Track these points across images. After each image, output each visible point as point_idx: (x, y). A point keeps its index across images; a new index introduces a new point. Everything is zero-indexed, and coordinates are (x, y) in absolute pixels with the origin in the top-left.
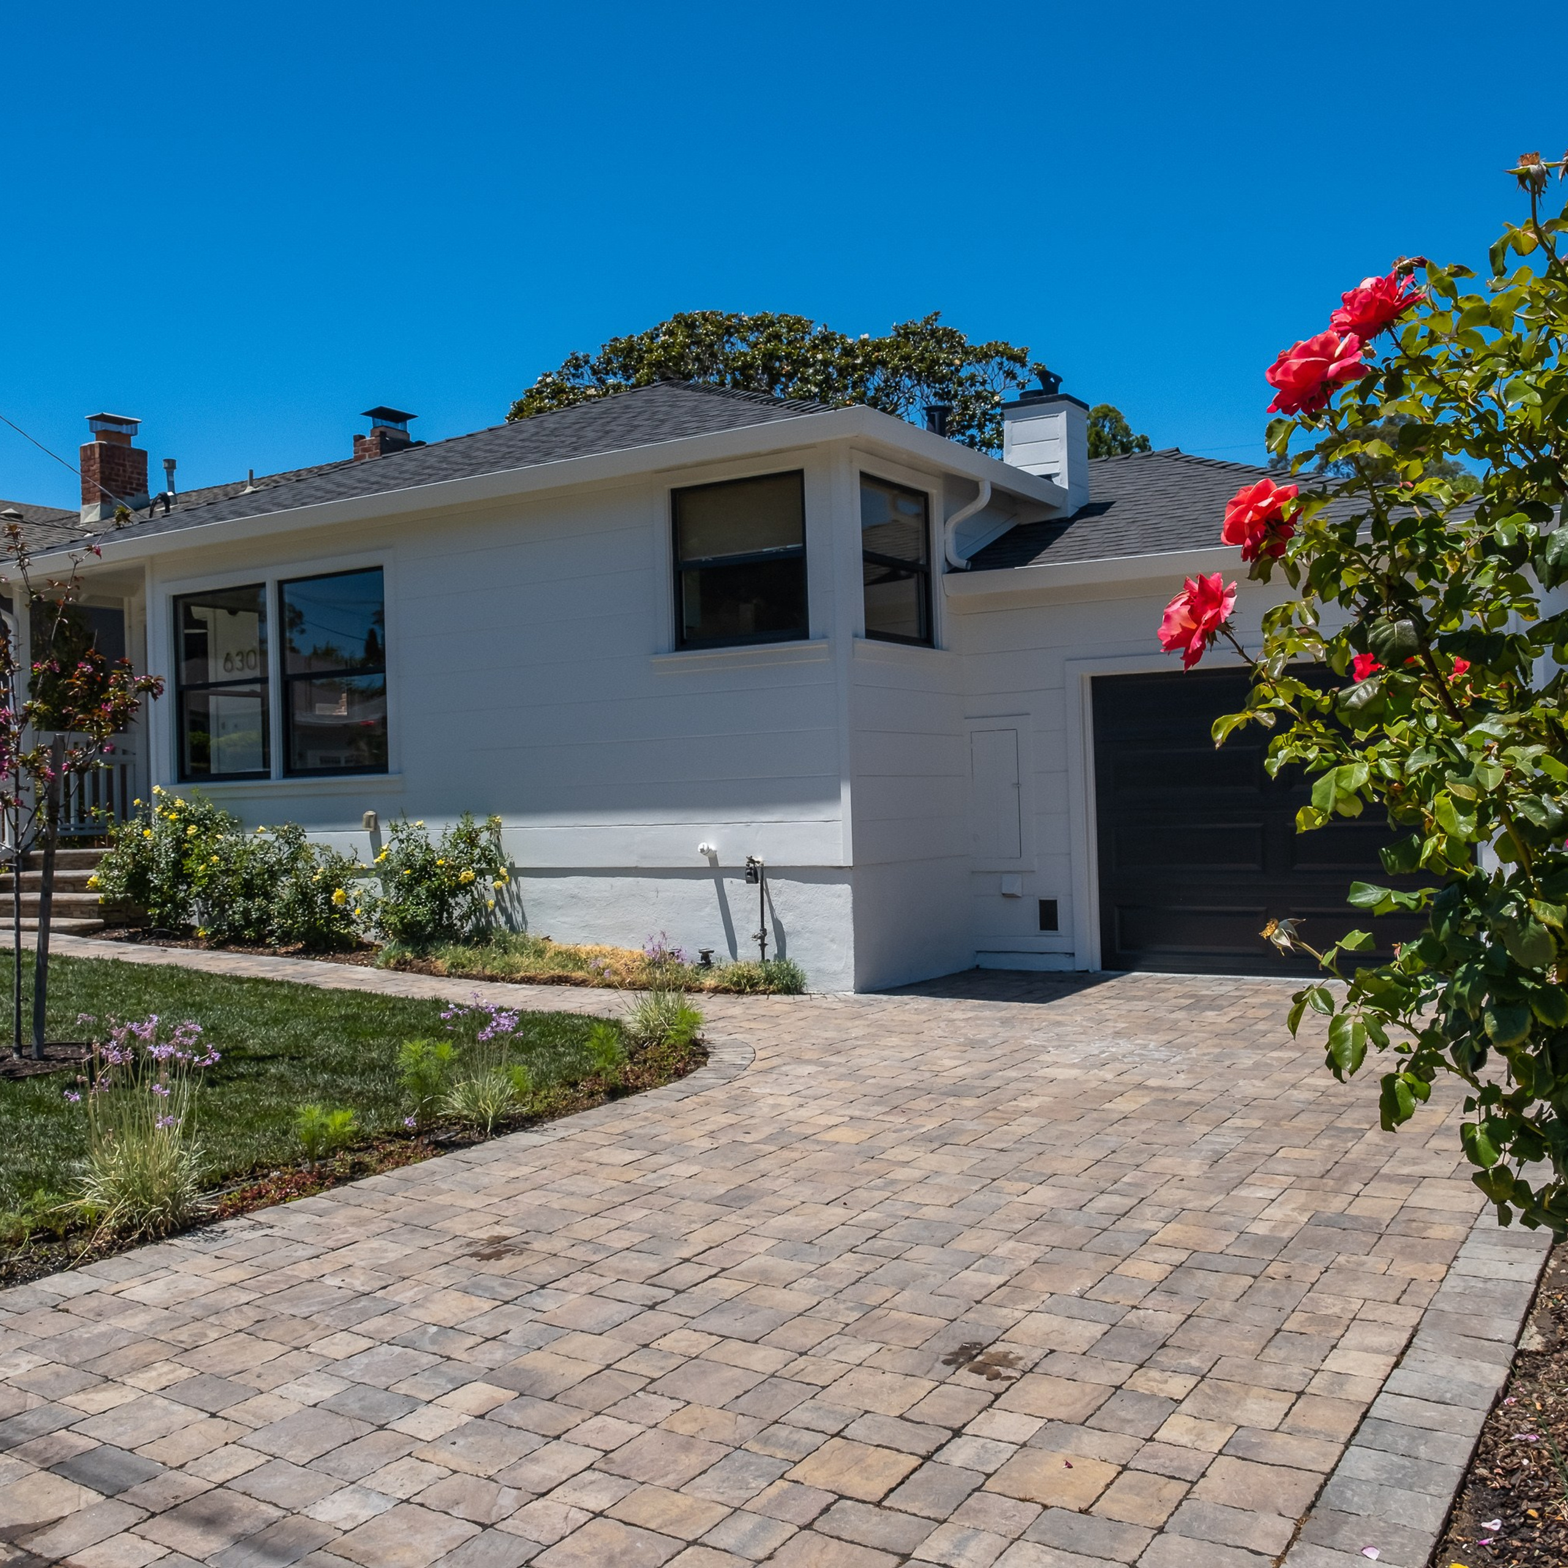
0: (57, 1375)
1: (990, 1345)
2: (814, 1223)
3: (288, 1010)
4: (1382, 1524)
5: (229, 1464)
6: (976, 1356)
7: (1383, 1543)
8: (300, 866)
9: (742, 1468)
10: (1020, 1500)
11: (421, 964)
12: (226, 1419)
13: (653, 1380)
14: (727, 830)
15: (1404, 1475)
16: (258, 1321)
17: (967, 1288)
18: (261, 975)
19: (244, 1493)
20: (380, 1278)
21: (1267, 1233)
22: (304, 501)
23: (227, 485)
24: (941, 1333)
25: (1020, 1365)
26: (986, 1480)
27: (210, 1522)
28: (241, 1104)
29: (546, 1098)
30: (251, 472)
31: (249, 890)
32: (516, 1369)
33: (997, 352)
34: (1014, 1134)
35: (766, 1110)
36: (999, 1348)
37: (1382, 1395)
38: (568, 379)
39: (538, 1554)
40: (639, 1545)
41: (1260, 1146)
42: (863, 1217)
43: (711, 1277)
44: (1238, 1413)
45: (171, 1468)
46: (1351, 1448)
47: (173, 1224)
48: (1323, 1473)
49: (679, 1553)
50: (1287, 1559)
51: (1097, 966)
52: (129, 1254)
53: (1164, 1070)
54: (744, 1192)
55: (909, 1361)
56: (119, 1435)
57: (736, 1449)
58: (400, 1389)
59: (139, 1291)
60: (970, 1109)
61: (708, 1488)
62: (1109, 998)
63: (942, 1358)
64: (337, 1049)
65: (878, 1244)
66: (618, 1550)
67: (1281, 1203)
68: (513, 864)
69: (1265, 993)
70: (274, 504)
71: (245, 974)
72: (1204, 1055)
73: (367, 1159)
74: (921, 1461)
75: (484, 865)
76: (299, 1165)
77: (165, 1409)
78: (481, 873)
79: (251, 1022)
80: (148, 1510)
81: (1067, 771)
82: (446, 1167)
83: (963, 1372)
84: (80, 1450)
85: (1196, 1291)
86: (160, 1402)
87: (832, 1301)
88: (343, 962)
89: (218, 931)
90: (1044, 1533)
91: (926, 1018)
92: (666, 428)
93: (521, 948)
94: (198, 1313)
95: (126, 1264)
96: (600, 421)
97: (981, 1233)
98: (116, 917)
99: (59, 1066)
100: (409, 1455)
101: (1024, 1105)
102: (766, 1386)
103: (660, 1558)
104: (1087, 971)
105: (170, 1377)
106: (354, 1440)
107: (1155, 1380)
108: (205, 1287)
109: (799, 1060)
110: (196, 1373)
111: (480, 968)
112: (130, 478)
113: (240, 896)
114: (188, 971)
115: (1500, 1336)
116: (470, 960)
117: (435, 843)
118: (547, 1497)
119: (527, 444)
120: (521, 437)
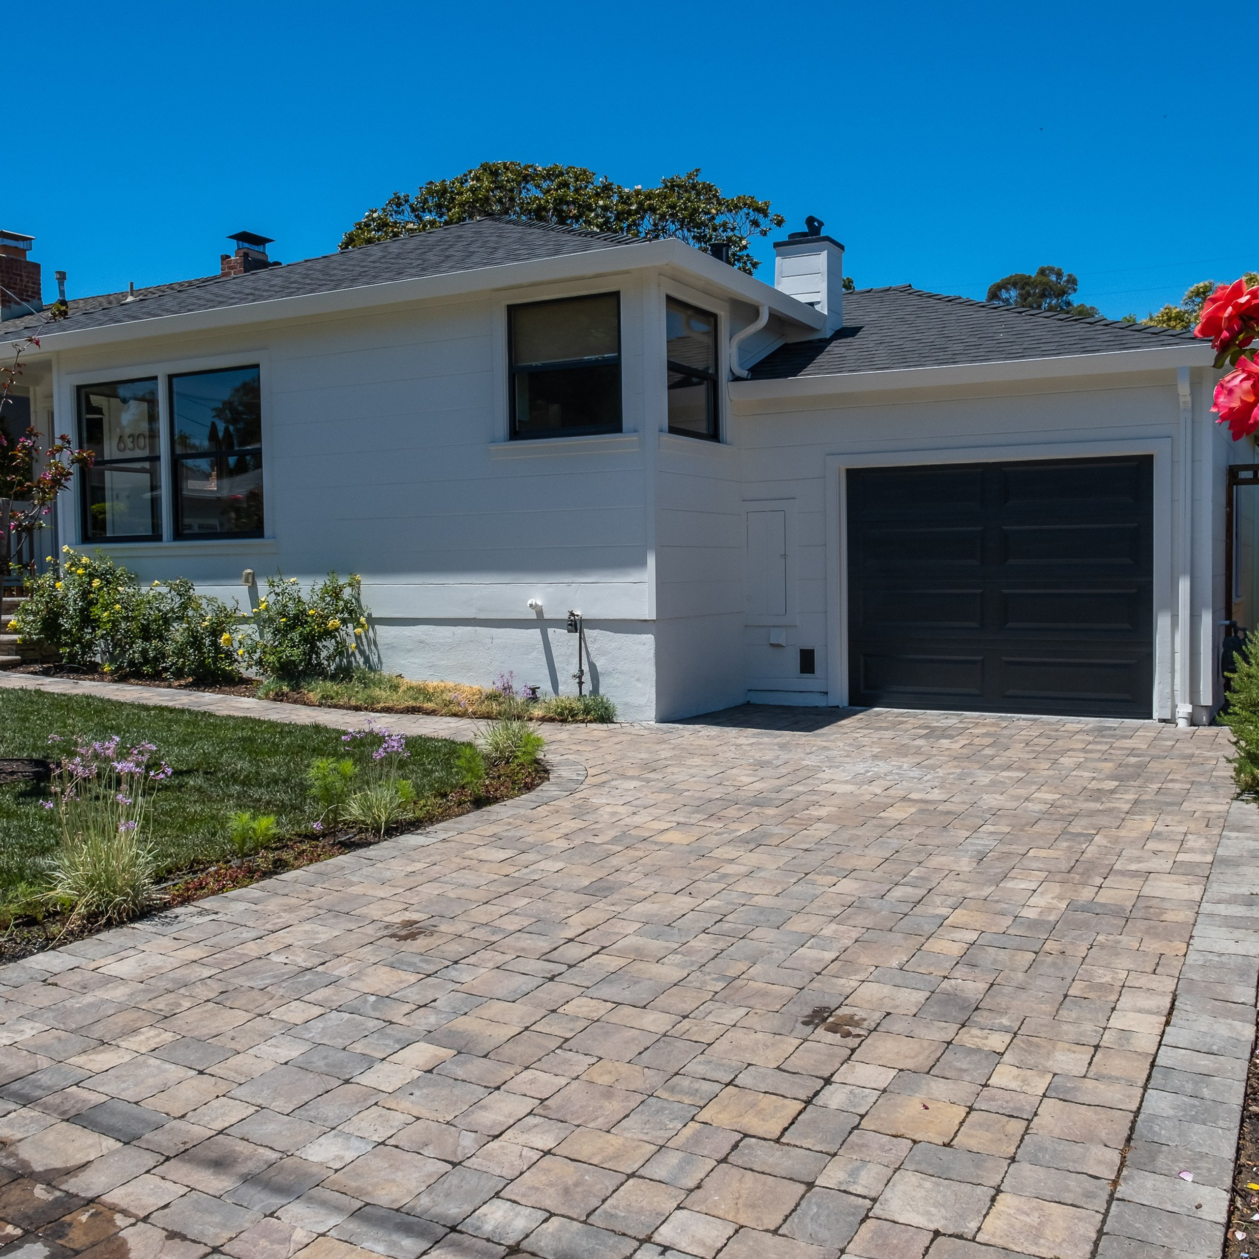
0: (59, 1039)
1: (837, 1009)
2: (669, 909)
3: (193, 733)
4: (1189, 1153)
5: (224, 1114)
6: (827, 1018)
7: (1194, 1168)
8: (190, 613)
9: (658, 1112)
10: (893, 1136)
11: (296, 696)
12: (213, 1076)
13: (567, 1040)
14: (551, 589)
15: (1197, 1112)
16: (222, 993)
17: (807, 962)
18: (164, 704)
19: (242, 1139)
20: (318, 956)
21: (1036, 917)
22: (189, 307)
23: (110, 295)
24: (795, 999)
25: (865, 1024)
26: (861, 1120)
27: (219, 1164)
28: (171, 810)
29: (424, 806)
30: (132, 284)
31: (146, 633)
32: (450, 1031)
33: (745, 204)
34: (813, 837)
35: (606, 816)
36: (844, 1011)
37: (1162, 1048)
38: (391, 215)
39: (505, 1187)
40: (587, 1177)
41: (1013, 847)
42: (708, 904)
43: (594, 954)
44: (1051, 1062)
45: (175, 1118)
46: (1149, 1091)
47: (133, 911)
48: (1131, 1112)
49: (622, 1184)
50: (1121, 1181)
51: (845, 702)
52: (98, 936)
53: (920, 786)
54: (605, 884)
55: (775, 1022)
56: (124, 1090)
57: (649, 1096)
58: (355, 1049)
59: (115, 968)
60: (774, 816)
61: (633, 1128)
62: (860, 728)
63: (801, 1019)
64: (243, 765)
65: (725, 926)
66: (570, 1182)
67: (1042, 893)
68: (370, 615)
69: (984, 725)
70: (163, 310)
71: (151, 703)
72: (949, 774)
73: (284, 856)
74: (804, 1105)
75: (346, 615)
76: (230, 861)
77: (158, 1067)
78: (344, 621)
79: (165, 743)
80: (162, 1155)
81: (825, 545)
82: (352, 863)
83: (820, 1031)
84: (92, 1104)
85: (992, 964)
86: (152, 1061)
87: (699, 973)
88: (229, 693)
89: (120, 668)
90: (919, 1163)
91: (718, 743)
92: (500, 254)
93: (379, 683)
94: (170, 986)
95: (98, 945)
96: (439, 248)
97: (806, 917)
98: (30, 655)
99: (10, 778)
100: (376, 1104)
101: (816, 813)
102: (661, 1044)
103: (607, 1189)
104: (838, 707)
105: (157, 1040)
106: (327, 1092)
107: (978, 1037)
108: (171, 963)
109: (623, 776)
110: (179, 1037)
111: (346, 699)
112: (26, 286)
113: (138, 638)
114: (101, 700)
115: (1242, 1000)
116: (337, 693)
117: (305, 596)
118: (500, 1138)
119: (378, 265)
120: (371, 259)
